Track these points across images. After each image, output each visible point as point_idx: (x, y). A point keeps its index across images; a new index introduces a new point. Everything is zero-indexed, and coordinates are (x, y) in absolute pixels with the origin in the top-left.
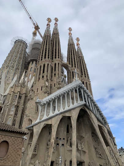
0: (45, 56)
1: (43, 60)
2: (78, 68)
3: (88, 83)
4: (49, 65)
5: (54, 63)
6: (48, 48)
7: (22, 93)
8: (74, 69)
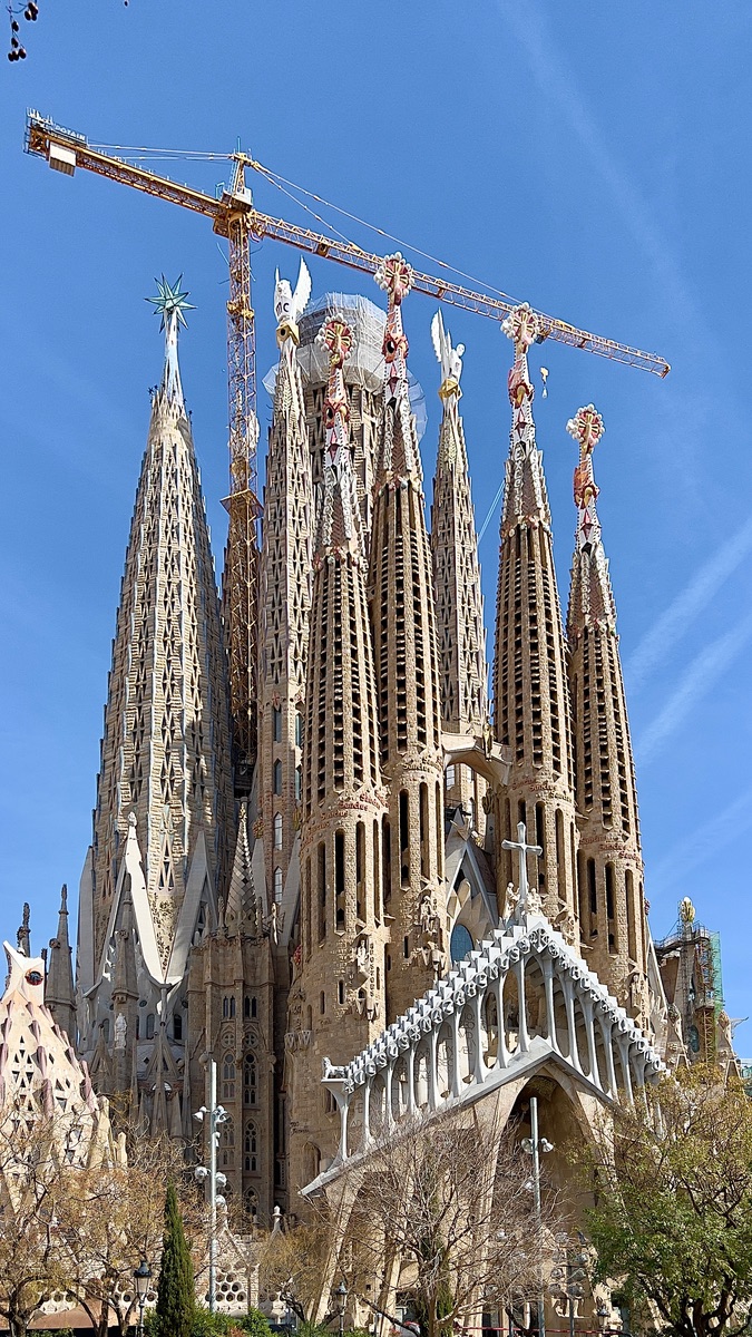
4: (368, 834)
5: (393, 793)
7: (258, 981)
8: (532, 783)
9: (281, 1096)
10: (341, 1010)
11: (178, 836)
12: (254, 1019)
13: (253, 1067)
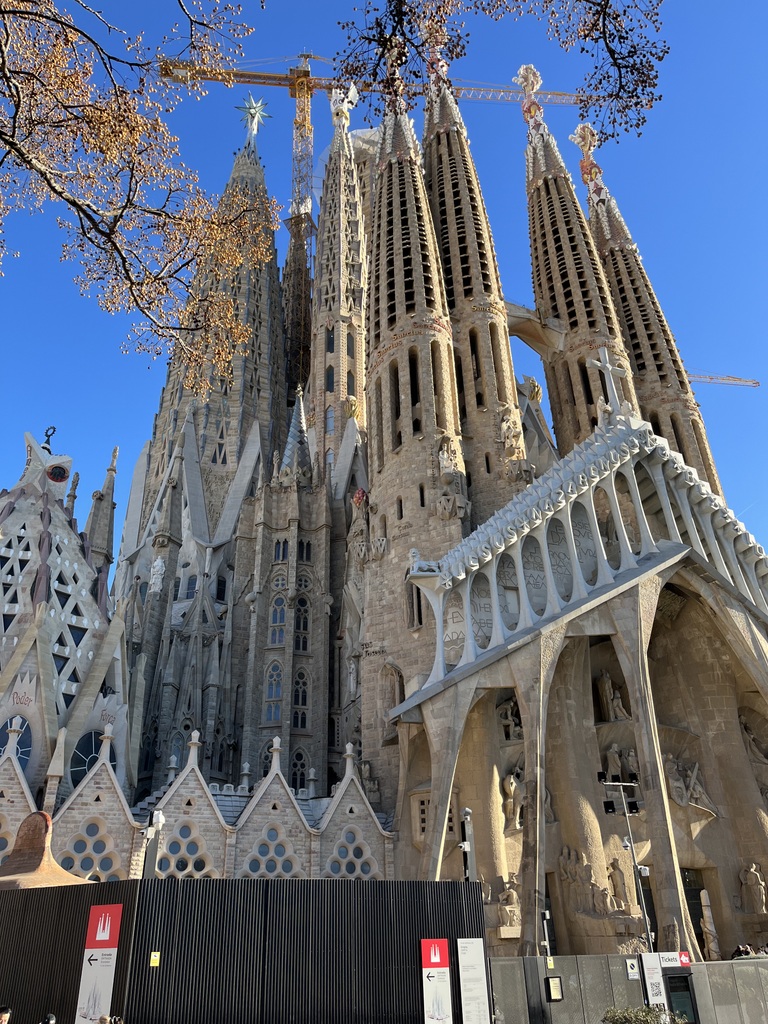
0: (410, 296)
1: (399, 323)
3: (682, 420)
5: (462, 331)
6: (415, 242)
7: (313, 526)
8: (591, 343)
9: (338, 643)
10: (423, 513)
11: (234, 423)
12: (309, 563)
13: (306, 611)
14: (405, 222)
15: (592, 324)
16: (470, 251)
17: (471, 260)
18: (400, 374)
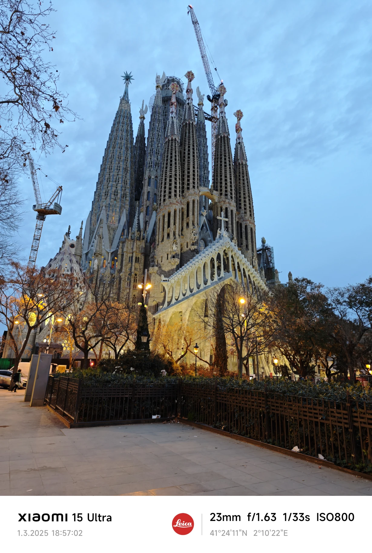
0: (170, 193)
1: (166, 201)
2: (231, 197)
3: (248, 227)
4: (178, 212)
5: (185, 201)
6: (173, 173)
7: (140, 252)
8: (225, 202)
10: (168, 261)
11: (118, 210)
12: (138, 263)
13: (137, 277)
14: (171, 165)
15: (226, 195)
16: (190, 173)
17: (190, 177)
18: (165, 218)
